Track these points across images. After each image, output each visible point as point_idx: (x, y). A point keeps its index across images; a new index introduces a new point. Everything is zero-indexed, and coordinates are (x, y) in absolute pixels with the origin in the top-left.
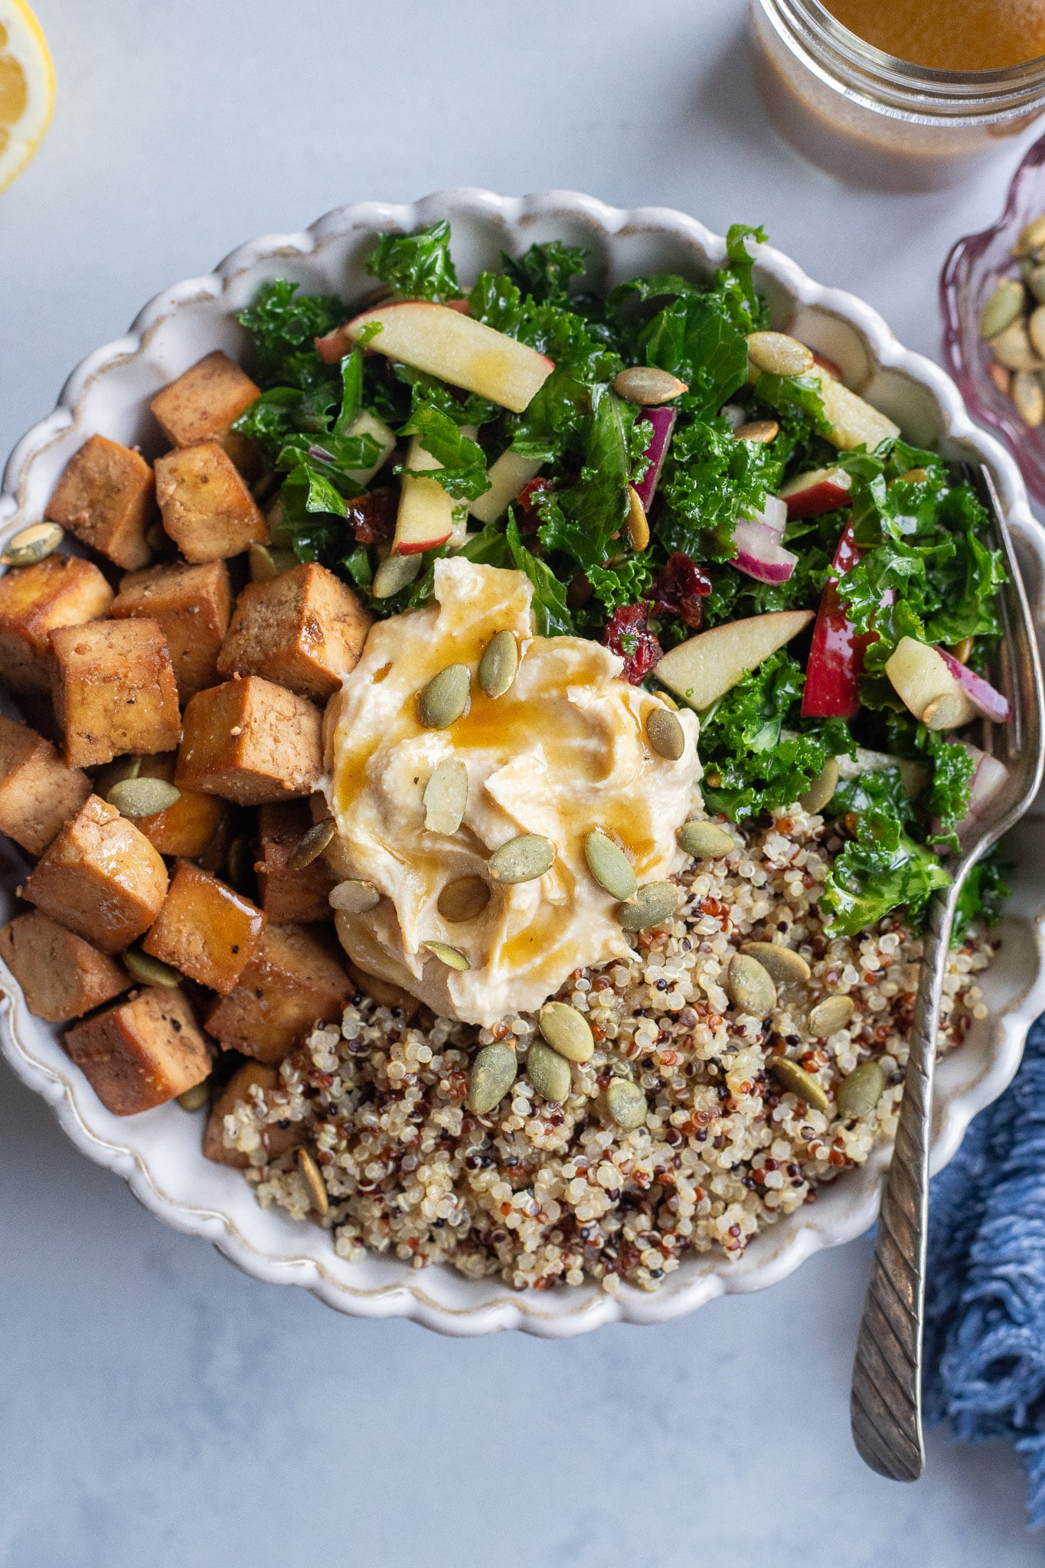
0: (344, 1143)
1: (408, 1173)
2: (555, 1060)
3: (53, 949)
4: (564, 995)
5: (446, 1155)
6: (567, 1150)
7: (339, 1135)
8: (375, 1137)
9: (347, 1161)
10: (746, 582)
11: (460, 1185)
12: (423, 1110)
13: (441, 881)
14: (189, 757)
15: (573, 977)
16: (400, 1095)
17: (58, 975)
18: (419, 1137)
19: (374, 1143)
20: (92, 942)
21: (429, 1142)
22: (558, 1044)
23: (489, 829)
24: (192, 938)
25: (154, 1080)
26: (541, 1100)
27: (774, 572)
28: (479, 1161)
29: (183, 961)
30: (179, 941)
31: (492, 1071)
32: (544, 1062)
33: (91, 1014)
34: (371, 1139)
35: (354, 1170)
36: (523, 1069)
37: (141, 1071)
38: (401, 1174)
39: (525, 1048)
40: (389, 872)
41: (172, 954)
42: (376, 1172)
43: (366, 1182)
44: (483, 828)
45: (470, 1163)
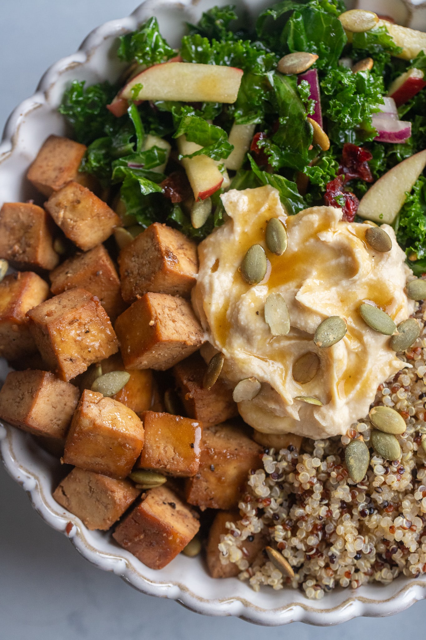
0: (289, 533)
1: (331, 535)
2: (388, 438)
3: (91, 488)
4: (378, 402)
5: (348, 516)
6: (412, 487)
7: (285, 529)
8: (306, 521)
9: (295, 542)
10: (389, 147)
11: (362, 530)
12: (326, 495)
13: (290, 363)
14: (129, 351)
15: (379, 389)
16: (310, 492)
17: (99, 501)
18: (330, 511)
19: (306, 525)
20: (111, 475)
21: (336, 512)
22: (385, 429)
23: (306, 323)
24: (166, 449)
25: (173, 537)
26: (389, 462)
27: (400, 135)
28: (367, 512)
29: (166, 463)
30: (160, 453)
31: (356, 456)
32: (381, 441)
33: (124, 516)
34: (304, 524)
35: (301, 546)
36: (372, 450)
37: (165, 535)
38: (327, 536)
39: (368, 439)
40: (261, 368)
41: (159, 462)
42: (313, 541)
43: (310, 549)
44: (303, 324)
45: (363, 513)
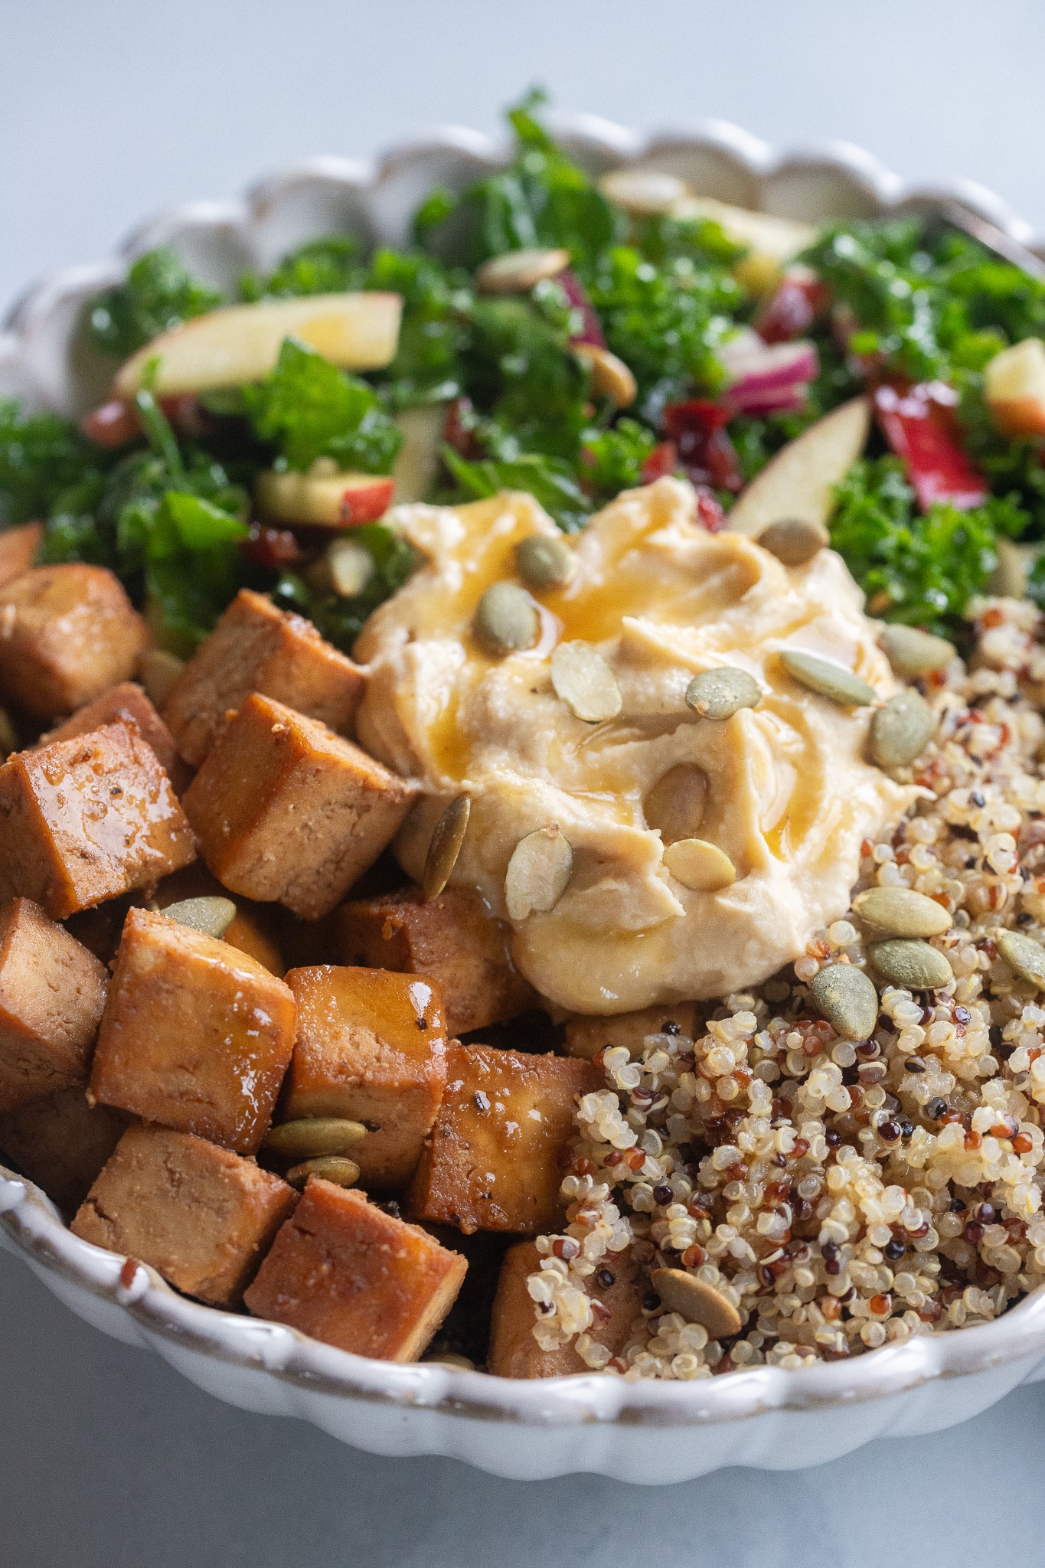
0: (707, 1224)
1: (815, 1204)
2: (911, 945)
3: (172, 1172)
4: (868, 880)
5: (849, 1150)
7: (693, 1213)
8: (745, 1179)
9: (729, 1237)
11: (890, 1173)
12: (784, 1108)
13: (633, 797)
14: (226, 829)
15: (866, 851)
16: (739, 1109)
17: (197, 1201)
18: (801, 1143)
19: (749, 1189)
20: (220, 1135)
21: (818, 1149)
22: (903, 926)
23: (659, 687)
24: (357, 1038)
25: (409, 1253)
26: (926, 998)
28: (898, 1129)
29: (362, 1070)
30: (342, 1049)
31: (842, 985)
32: (899, 956)
34: (741, 1186)
35: (743, 1250)
36: (881, 978)
37: (385, 1247)
38: (807, 1206)
39: (863, 962)
40: (568, 808)
41: (342, 1070)
42: (773, 1224)
44: (652, 690)
45: (886, 1132)
